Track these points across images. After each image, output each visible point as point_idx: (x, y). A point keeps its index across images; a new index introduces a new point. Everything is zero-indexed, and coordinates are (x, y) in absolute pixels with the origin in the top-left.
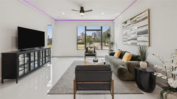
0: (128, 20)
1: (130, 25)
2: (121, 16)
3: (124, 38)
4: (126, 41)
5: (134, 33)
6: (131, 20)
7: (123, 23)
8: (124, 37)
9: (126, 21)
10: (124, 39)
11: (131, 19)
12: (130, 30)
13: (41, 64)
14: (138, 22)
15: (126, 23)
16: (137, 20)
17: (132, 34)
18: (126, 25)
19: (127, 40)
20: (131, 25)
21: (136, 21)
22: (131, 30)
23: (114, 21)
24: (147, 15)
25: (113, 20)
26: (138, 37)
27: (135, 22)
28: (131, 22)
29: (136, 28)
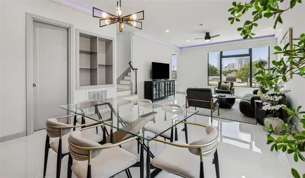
7: (280, 43)
13: (166, 95)
25: (273, 36)
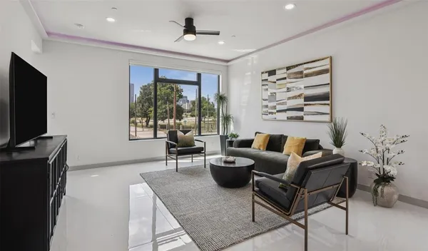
0: (279, 69)
1: (285, 78)
2: (255, 56)
3: (267, 106)
4: (272, 113)
5: (295, 97)
6: (287, 70)
7: (262, 73)
8: (265, 103)
9: (275, 71)
10: (265, 110)
11: (288, 68)
12: (285, 90)
14: (307, 76)
15: (272, 73)
16: (305, 72)
17: (289, 98)
18: (273, 78)
19: (275, 111)
20: (288, 80)
21: (301, 72)
22: (289, 90)
23: (229, 64)
24: (328, 67)
25: (228, 61)
26: (305, 105)
27: (300, 76)
28: (289, 74)
29: (302, 86)
